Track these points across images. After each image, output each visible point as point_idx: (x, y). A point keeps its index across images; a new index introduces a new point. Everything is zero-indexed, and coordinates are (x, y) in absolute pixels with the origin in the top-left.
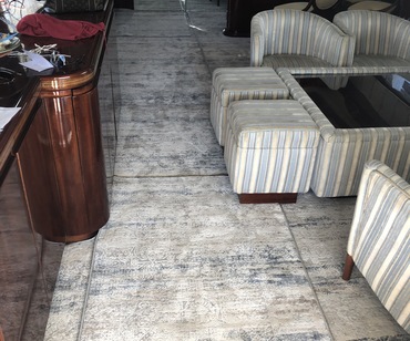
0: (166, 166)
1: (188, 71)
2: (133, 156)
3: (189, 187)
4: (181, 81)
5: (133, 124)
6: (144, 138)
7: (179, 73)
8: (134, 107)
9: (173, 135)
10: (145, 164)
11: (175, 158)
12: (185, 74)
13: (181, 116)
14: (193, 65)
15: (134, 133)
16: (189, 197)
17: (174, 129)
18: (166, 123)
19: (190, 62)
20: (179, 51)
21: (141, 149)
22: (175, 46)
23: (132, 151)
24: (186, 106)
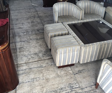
0: (33, 58)
1: (34, 21)
2: (22, 55)
3: (42, 65)
4: (33, 25)
5: (20, 43)
6: (25, 48)
7: (32, 22)
8: (20, 36)
9: (34, 45)
10: (27, 58)
11: (36, 54)
12: (34, 22)
13: (35, 38)
14: (36, 19)
15: (22, 46)
16: (42, 68)
17: (33, 43)
18: (31, 41)
19: (35, 18)
20: (30, 14)
21: (25, 52)
22: (29, 12)
23: (22, 53)
24: (36, 34)
